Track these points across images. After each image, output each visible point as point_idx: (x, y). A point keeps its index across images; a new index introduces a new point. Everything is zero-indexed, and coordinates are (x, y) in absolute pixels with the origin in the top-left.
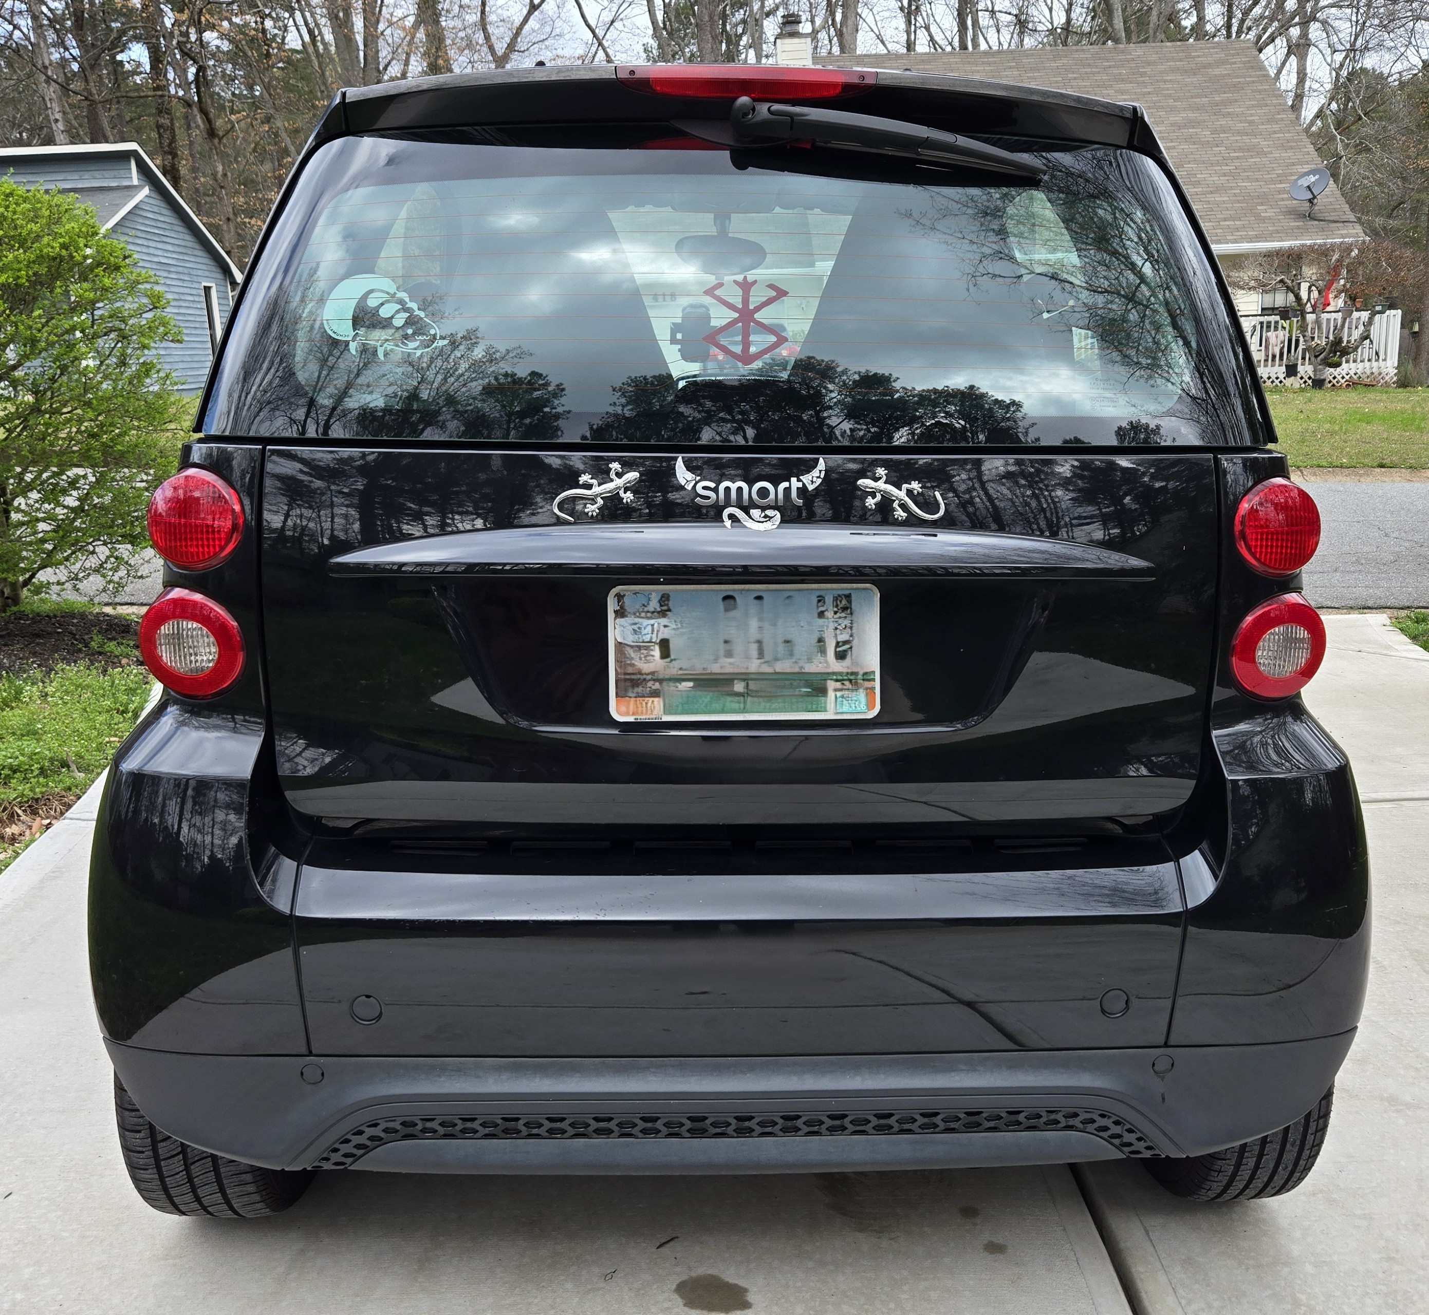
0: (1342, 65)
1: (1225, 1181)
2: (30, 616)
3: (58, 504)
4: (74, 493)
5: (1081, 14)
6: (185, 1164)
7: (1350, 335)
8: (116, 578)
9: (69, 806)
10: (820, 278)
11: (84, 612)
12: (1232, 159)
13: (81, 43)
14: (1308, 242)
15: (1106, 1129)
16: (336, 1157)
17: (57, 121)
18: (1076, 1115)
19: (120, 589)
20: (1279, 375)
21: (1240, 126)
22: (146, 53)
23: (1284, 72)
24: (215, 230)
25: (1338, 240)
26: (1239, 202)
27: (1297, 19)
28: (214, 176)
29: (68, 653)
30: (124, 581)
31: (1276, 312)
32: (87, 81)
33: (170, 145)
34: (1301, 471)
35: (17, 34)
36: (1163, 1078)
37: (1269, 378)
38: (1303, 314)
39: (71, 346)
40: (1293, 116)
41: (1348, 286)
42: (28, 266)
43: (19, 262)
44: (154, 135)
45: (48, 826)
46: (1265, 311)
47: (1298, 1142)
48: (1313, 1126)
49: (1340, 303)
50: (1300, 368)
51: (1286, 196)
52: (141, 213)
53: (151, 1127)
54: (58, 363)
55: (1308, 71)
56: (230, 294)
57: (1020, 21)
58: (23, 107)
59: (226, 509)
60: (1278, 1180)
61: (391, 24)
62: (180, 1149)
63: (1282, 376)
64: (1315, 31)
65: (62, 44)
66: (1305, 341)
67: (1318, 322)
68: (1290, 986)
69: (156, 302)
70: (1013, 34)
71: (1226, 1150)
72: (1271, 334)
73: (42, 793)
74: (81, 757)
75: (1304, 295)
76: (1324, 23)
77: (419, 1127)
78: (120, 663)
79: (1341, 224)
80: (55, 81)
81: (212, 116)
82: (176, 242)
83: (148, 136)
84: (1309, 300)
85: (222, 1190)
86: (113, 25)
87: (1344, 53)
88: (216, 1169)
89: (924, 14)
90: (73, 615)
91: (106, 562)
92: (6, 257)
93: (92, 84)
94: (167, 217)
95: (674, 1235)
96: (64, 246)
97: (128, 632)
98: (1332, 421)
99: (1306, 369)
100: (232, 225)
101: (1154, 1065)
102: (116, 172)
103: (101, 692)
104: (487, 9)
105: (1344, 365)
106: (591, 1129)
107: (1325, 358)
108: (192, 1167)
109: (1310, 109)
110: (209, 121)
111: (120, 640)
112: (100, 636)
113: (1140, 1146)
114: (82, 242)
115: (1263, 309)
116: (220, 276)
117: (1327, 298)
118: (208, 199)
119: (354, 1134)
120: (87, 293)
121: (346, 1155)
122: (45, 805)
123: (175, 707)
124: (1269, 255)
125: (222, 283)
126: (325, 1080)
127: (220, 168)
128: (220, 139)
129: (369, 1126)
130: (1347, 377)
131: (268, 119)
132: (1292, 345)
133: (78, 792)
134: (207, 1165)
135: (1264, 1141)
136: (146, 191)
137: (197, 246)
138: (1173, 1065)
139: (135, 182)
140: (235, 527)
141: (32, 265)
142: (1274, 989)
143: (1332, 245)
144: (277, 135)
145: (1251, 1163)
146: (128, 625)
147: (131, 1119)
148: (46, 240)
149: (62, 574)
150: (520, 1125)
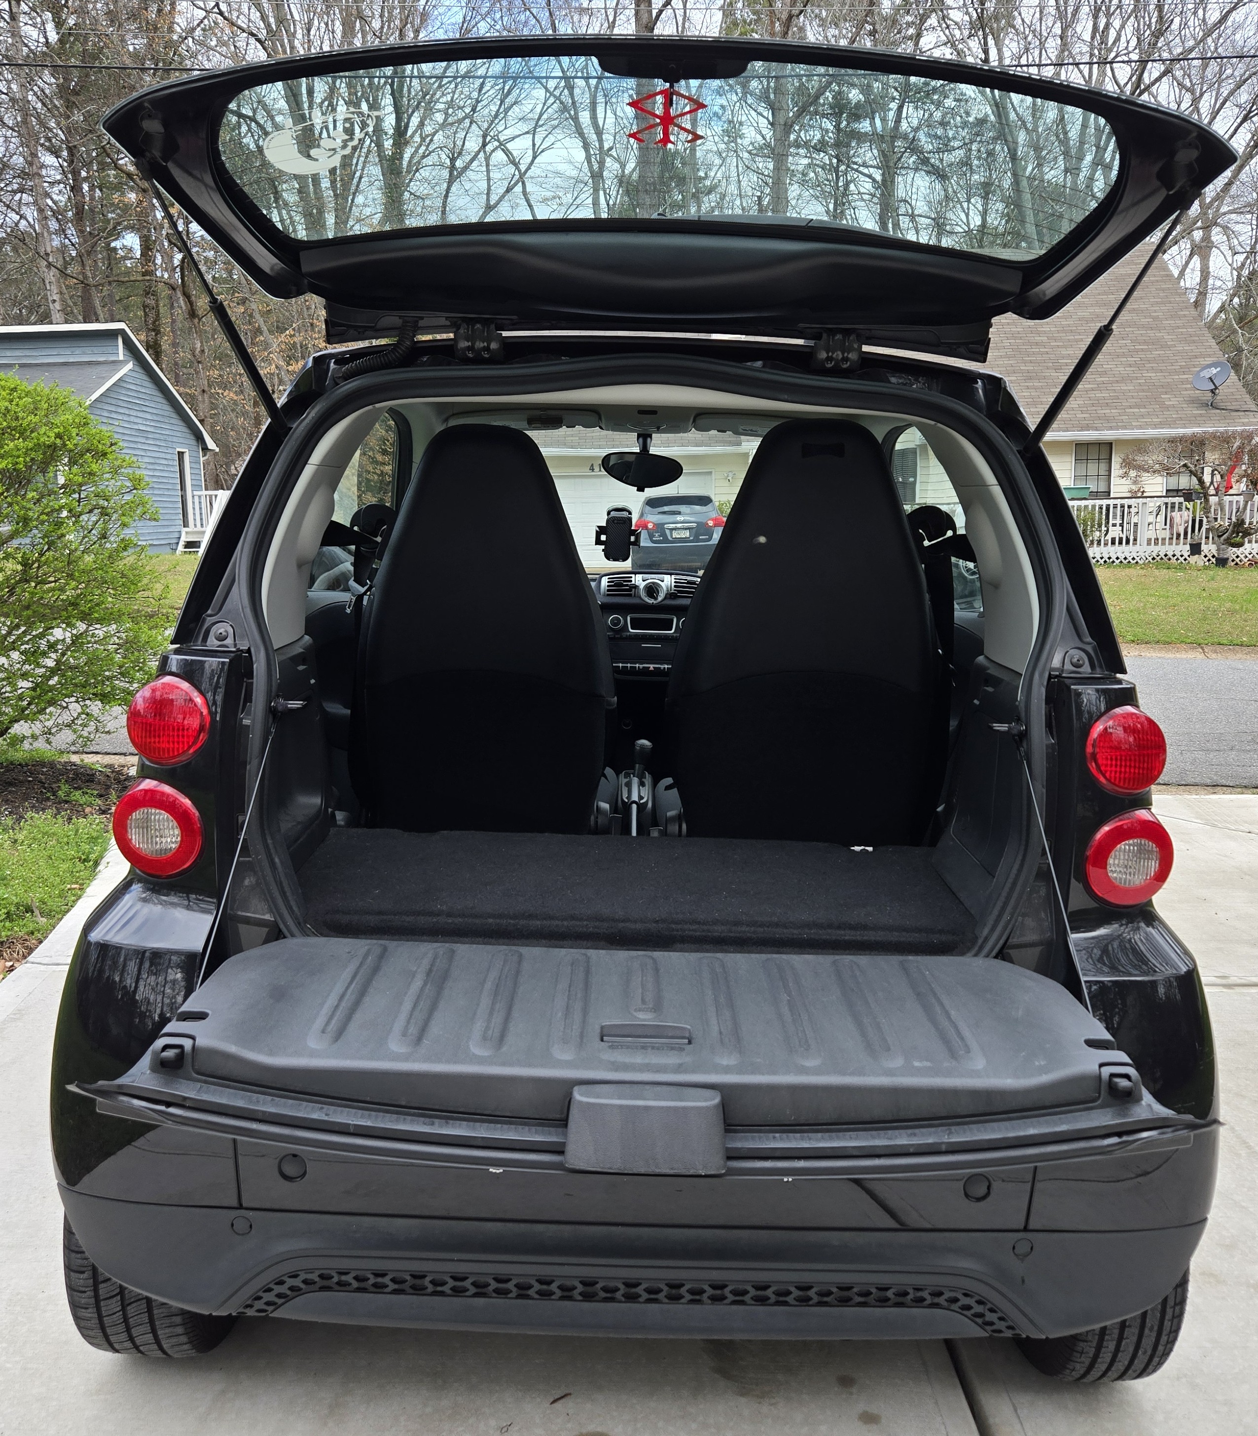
0: (1243, 265)
1: (1087, 1362)
2: (5, 764)
3: (38, 665)
4: (53, 655)
5: (996, 218)
6: (122, 1305)
7: (1252, 517)
8: (85, 734)
9: (31, 950)
10: (746, 455)
11: (54, 761)
12: (1137, 351)
13: (81, 232)
14: (1211, 430)
15: (969, 1308)
16: (259, 1305)
17: (54, 301)
18: (940, 1294)
19: (89, 743)
20: (1183, 553)
21: (1144, 321)
22: (138, 241)
23: (1188, 270)
24: (191, 400)
25: (1239, 428)
26: (1143, 391)
27: (1199, 224)
28: (193, 351)
29: (37, 801)
30: (92, 736)
31: (1180, 494)
32: (83, 265)
33: (154, 322)
34: (1202, 648)
35: (23, 223)
36: (1022, 1260)
37: (1174, 556)
38: (1206, 496)
39: (59, 524)
40: (1194, 313)
41: (1249, 472)
42: (26, 454)
43: (18, 450)
44: (140, 313)
45: (11, 969)
46: (1170, 492)
47: (1156, 1328)
48: (1169, 1312)
49: (1243, 486)
50: (1204, 547)
51: (1189, 386)
52: (125, 385)
53: (94, 1269)
54: (46, 540)
55: (1211, 270)
56: (202, 459)
57: (938, 225)
58: (24, 287)
59: (193, 709)
60: (1139, 1364)
61: (359, 221)
62: (118, 1290)
63: (1186, 554)
64: (1216, 235)
65: (62, 231)
66: (1208, 522)
67: (1220, 504)
68: (1148, 1173)
69: (137, 484)
70: (931, 235)
71: (1087, 1332)
72: (1176, 515)
73: (7, 936)
74: (44, 903)
75: (1207, 478)
76: (1226, 228)
77: (335, 1279)
78: (84, 811)
79: (1243, 413)
80: (55, 267)
81: (193, 298)
82: (155, 411)
83: (135, 315)
84: (1212, 483)
85: (154, 1331)
86: (110, 215)
87: (1245, 255)
88: (150, 1310)
89: (849, 217)
90: (42, 764)
91: (77, 718)
92: (8, 445)
93: (88, 268)
94: (149, 388)
95: (567, 1392)
96: (59, 436)
97: (92, 781)
98: (1234, 600)
99: (1209, 548)
100: (206, 396)
101: (1014, 1248)
102: (104, 349)
103: (65, 840)
104: (447, 209)
105: (1247, 545)
106: (491, 1288)
107: (1228, 538)
108: (129, 1308)
109: (1213, 304)
110: (191, 303)
111: (85, 790)
112: (67, 786)
113: (1001, 1325)
114: (74, 432)
115: (1167, 491)
116: (194, 442)
117: (1229, 481)
118: (185, 370)
119: (276, 1284)
120: (77, 477)
121: (268, 1303)
122: (9, 948)
123: (140, 885)
124: (1172, 441)
125: (195, 448)
126: (253, 1231)
127: (198, 345)
128: (200, 320)
129: (290, 1277)
130: (1250, 557)
131: (243, 301)
132: (1195, 525)
133: (40, 936)
134: (142, 1307)
135: (1123, 1325)
136: (130, 365)
137: (174, 415)
138: (1032, 1248)
139: (121, 357)
140: (202, 728)
141: (29, 452)
142: (1133, 1176)
143: (1234, 432)
144: (251, 316)
145: (1112, 1346)
146: (93, 775)
147: (77, 1261)
148: (43, 430)
149: (37, 728)
150: (427, 1281)
